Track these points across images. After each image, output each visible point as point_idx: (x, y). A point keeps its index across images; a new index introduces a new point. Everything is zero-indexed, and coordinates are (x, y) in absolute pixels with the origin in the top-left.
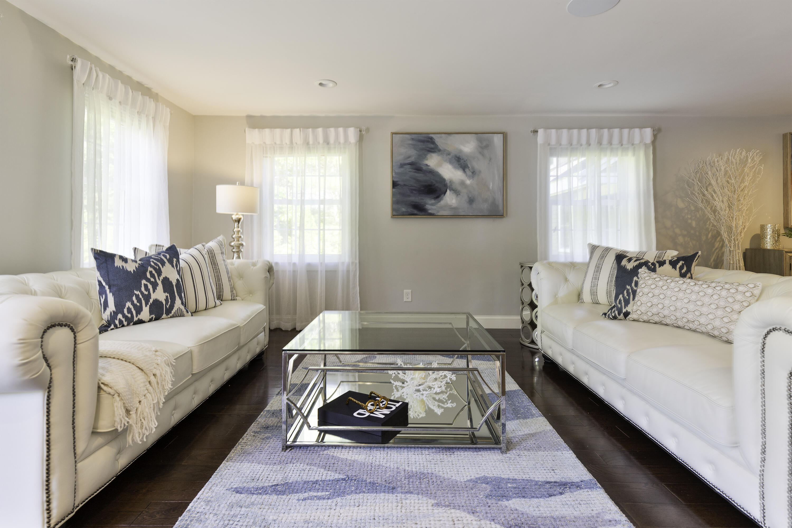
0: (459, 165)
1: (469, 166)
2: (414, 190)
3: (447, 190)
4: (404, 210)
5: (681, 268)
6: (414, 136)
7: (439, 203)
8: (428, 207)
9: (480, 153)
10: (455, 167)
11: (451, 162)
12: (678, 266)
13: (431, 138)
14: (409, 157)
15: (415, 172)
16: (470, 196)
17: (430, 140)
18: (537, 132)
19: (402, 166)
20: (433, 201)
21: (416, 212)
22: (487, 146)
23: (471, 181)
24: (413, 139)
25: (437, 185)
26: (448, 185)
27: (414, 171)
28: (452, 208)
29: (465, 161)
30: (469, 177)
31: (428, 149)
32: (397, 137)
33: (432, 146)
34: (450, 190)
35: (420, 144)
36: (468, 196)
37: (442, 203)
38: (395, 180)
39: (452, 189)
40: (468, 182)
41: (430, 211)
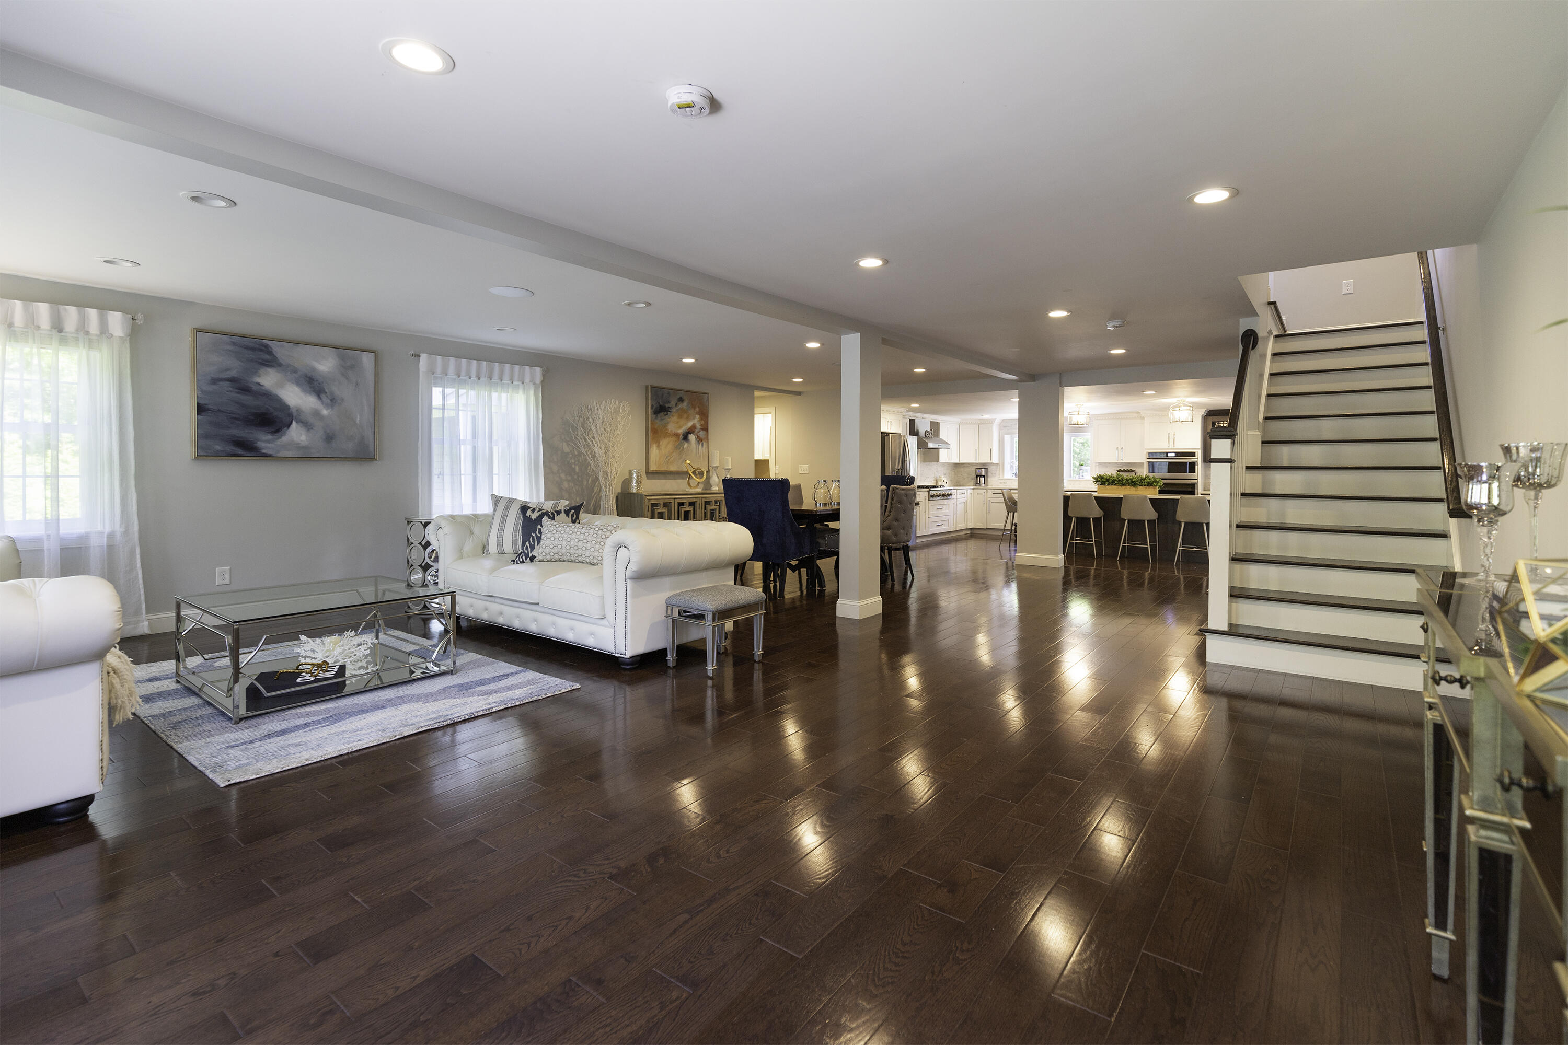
0: (311, 388)
1: (327, 391)
2: (236, 419)
3: (291, 422)
4: (218, 447)
5: (573, 516)
6: (236, 339)
7: (280, 440)
8: (260, 444)
9: (343, 375)
10: (304, 391)
11: (298, 383)
12: (570, 514)
13: (267, 346)
14: (227, 370)
15: (239, 393)
16: (328, 431)
17: (263, 348)
18: (420, 356)
19: (215, 381)
20: (269, 437)
21: (240, 451)
22: (352, 367)
23: (329, 411)
24: (234, 344)
25: (276, 414)
26: (295, 414)
27: (237, 391)
28: (299, 447)
29: (319, 384)
30: (327, 406)
31: (260, 361)
32: (205, 338)
33: (268, 357)
34: (297, 422)
35: (246, 351)
36: (325, 432)
37: (285, 439)
38: (201, 402)
39: (299, 421)
40: (325, 412)
41: (264, 451)
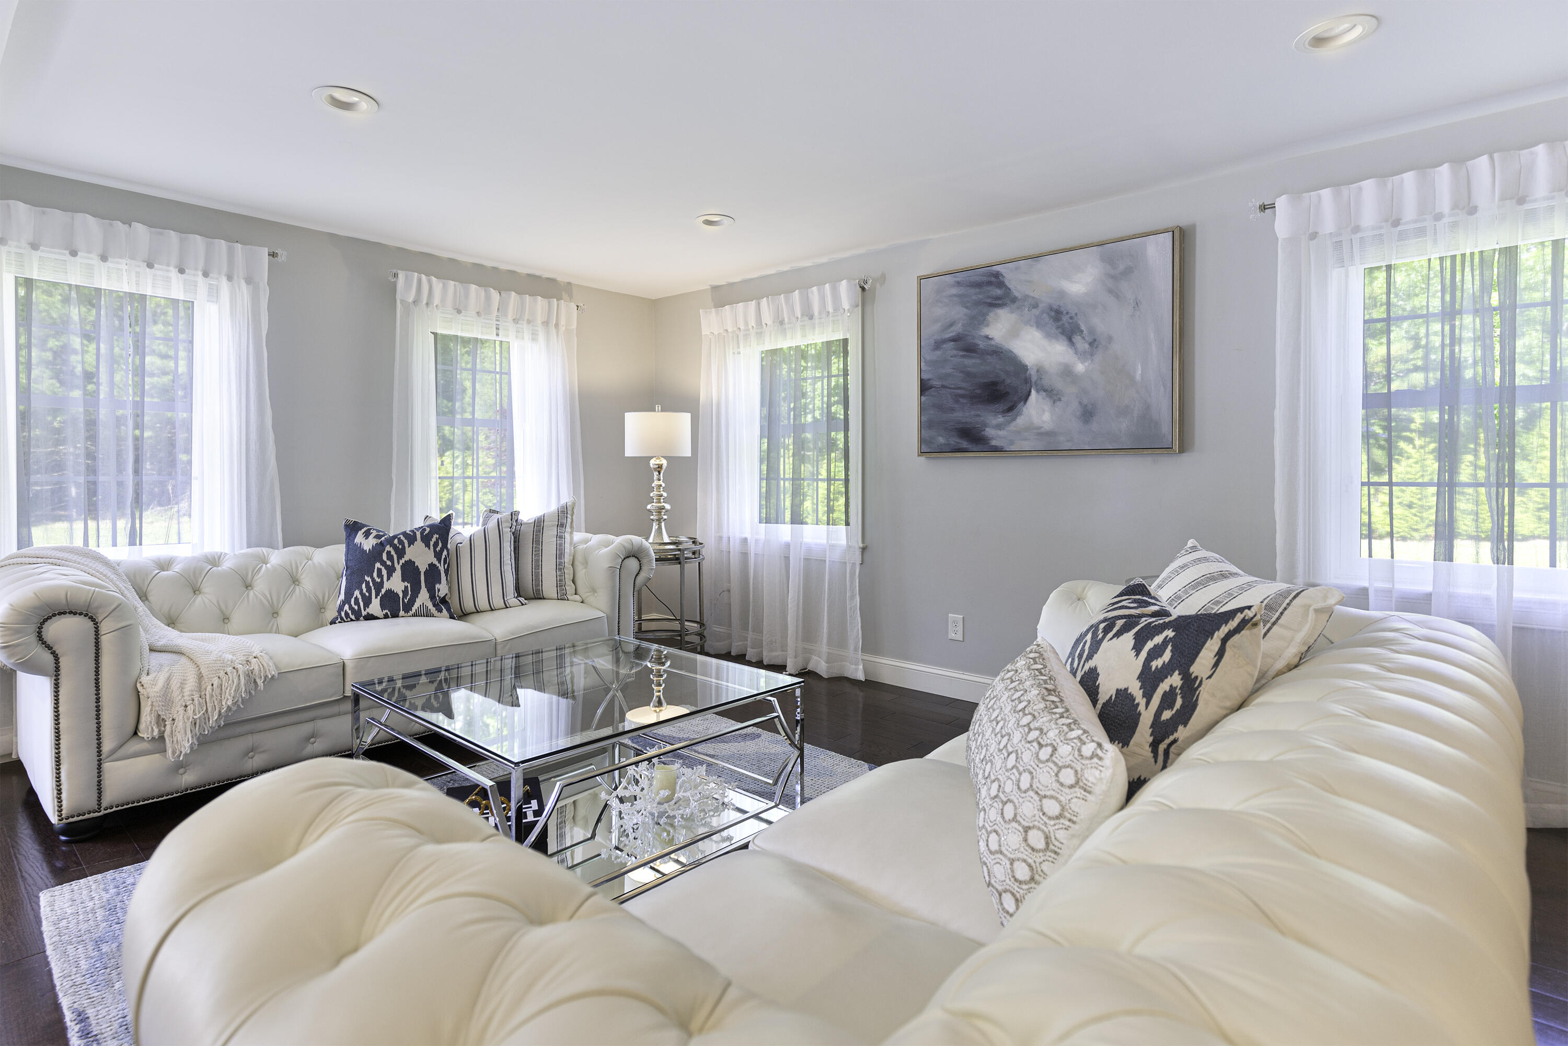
0: (1058, 328)
1: (1083, 328)
2: (963, 396)
3: (1030, 392)
4: (941, 440)
6: (960, 277)
7: (1014, 423)
8: (989, 432)
9: (1110, 291)
10: (1048, 336)
11: (1039, 325)
13: (997, 275)
14: (952, 325)
15: (963, 356)
16: (1085, 401)
17: (993, 279)
18: (1272, 206)
19: (938, 345)
20: (1000, 419)
21: (965, 444)
22: (1128, 272)
23: (1086, 364)
24: (958, 284)
25: (1008, 381)
26: (1034, 379)
27: (961, 353)
28: (1043, 434)
29: (1071, 318)
30: (1083, 356)
31: (989, 301)
32: (928, 285)
33: (999, 292)
34: (1038, 391)
35: (972, 291)
36: (1080, 403)
37: (1020, 421)
38: (925, 377)
39: (1042, 389)
40: (1080, 368)
41: (994, 443)
